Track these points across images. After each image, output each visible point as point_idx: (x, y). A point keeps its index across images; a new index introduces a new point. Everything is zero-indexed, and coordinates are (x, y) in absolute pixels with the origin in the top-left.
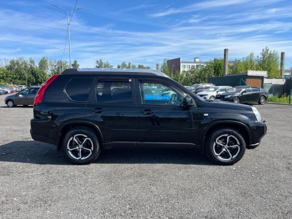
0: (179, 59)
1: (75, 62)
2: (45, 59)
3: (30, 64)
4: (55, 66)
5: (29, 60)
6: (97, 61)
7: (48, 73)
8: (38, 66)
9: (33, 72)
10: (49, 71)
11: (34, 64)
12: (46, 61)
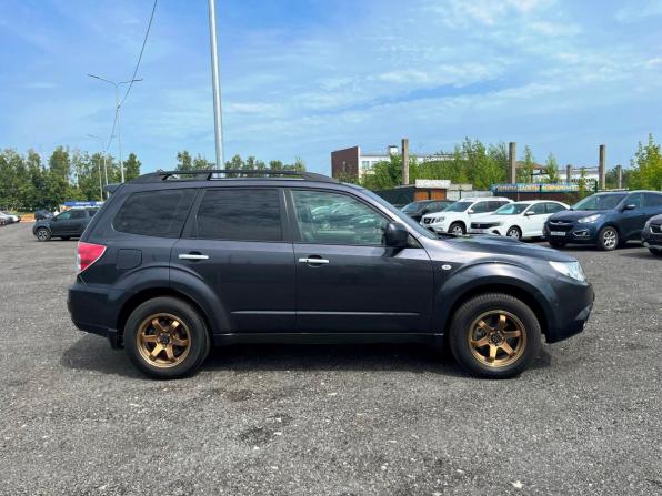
0: (355, 150)
1: (132, 157)
2: (64, 151)
3: (29, 164)
4: (87, 166)
5: (27, 156)
6: (179, 156)
7: (70, 183)
8: (47, 167)
9: (37, 181)
10: (73, 176)
11: (38, 162)
12: (66, 155)
